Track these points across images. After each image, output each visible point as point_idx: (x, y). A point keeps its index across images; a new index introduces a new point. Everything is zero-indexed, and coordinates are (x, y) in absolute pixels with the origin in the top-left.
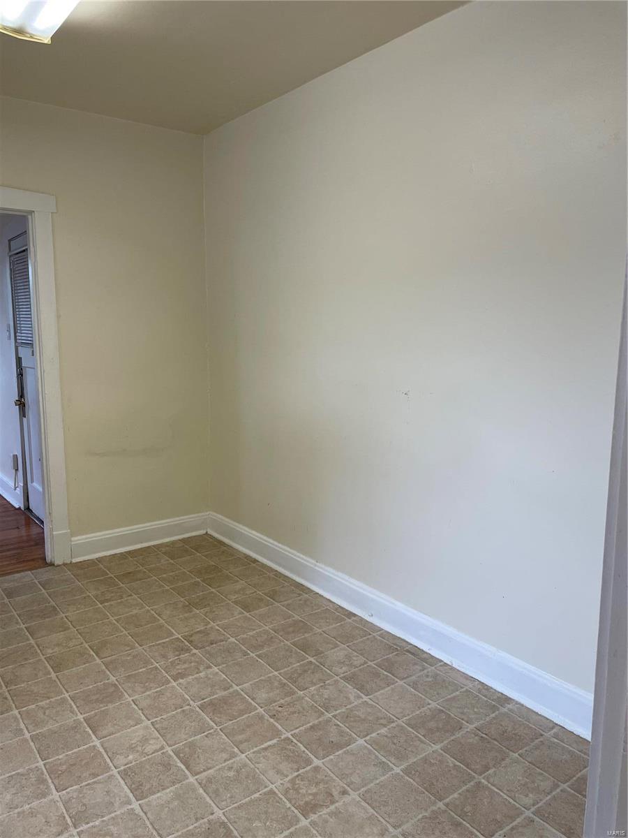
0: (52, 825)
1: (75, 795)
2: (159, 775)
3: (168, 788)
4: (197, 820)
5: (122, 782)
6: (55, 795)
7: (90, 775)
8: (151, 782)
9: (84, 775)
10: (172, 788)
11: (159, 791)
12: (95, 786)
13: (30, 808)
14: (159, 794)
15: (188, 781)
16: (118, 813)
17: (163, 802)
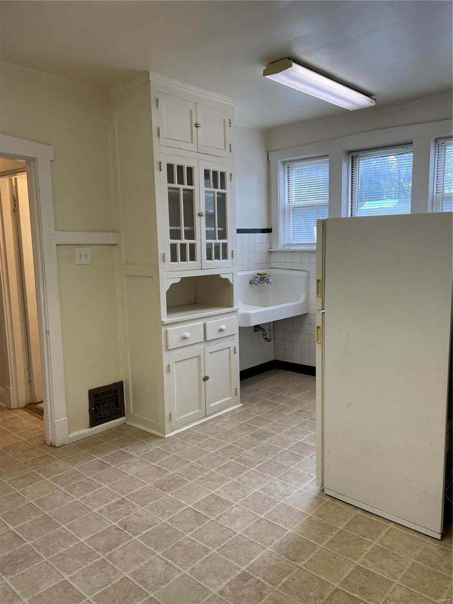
0: (118, 558)
1: (113, 577)
2: (52, 600)
3: (44, 592)
4: (22, 574)
5: (81, 591)
6: (126, 575)
7: (108, 593)
8: (58, 594)
9: (112, 592)
10: (40, 592)
11: (51, 588)
12: (101, 586)
13: (139, 564)
14: (50, 586)
15: (28, 599)
16: (78, 571)
17: (47, 581)
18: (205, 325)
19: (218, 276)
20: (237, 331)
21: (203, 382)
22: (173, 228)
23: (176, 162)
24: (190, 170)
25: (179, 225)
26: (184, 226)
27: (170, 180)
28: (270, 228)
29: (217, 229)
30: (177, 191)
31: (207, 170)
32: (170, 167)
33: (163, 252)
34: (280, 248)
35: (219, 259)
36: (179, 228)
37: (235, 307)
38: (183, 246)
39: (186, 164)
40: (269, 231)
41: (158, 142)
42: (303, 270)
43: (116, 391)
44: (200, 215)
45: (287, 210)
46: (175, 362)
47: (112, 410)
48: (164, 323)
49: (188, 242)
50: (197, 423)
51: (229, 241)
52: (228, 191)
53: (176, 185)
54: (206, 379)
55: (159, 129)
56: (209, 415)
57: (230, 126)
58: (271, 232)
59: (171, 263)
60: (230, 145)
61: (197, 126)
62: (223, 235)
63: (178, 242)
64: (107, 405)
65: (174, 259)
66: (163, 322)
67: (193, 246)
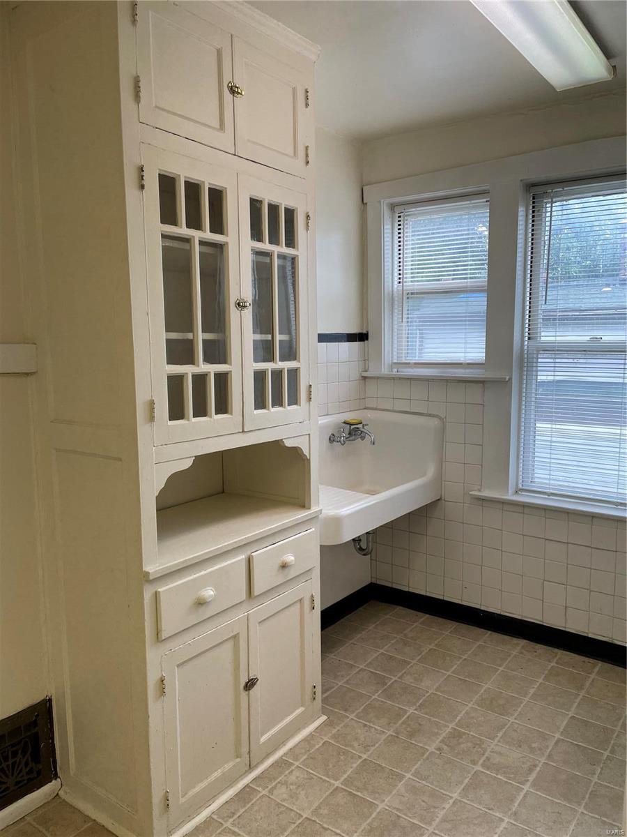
18: (249, 561)
19: (278, 444)
20: (315, 561)
21: (244, 694)
22: (174, 336)
23: (184, 172)
24: (217, 196)
25: (190, 328)
26: (202, 332)
27: (168, 215)
28: (365, 332)
29: (278, 337)
30: (186, 246)
31: (257, 201)
32: (167, 184)
33: (149, 398)
34: (385, 371)
35: (281, 405)
36: (190, 336)
37: (314, 509)
38: (200, 380)
39: (208, 180)
40: (362, 337)
41: (136, 115)
42: (430, 415)
43: (35, 724)
44: (240, 305)
45: (396, 299)
46: (178, 666)
47: (24, 772)
48: (151, 578)
49: (212, 369)
50: (230, 793)
51: (301, 364)
52: (301, 252)
53: (183, 230)
54: (250, 684)
55: (137, 81)
56: (257, 766)
57: (307, 105)
58: (367, 339)
59: (171, 423)
60: (307, 148)
61: (233, 90)
62: (290, 352)
63: (188, 370)
64: (10, 762)
65: (176, 412)
66: (147, 574)
67: (222, 379)
